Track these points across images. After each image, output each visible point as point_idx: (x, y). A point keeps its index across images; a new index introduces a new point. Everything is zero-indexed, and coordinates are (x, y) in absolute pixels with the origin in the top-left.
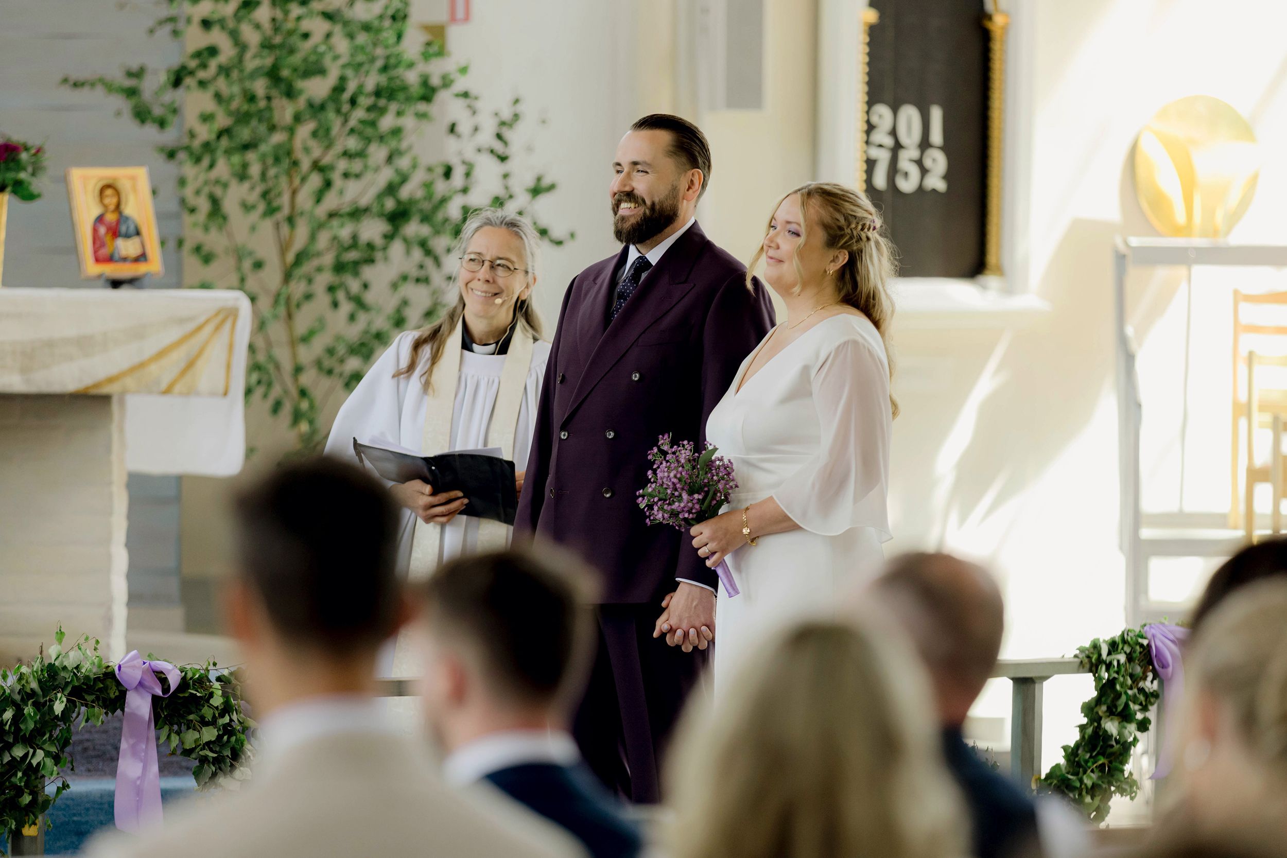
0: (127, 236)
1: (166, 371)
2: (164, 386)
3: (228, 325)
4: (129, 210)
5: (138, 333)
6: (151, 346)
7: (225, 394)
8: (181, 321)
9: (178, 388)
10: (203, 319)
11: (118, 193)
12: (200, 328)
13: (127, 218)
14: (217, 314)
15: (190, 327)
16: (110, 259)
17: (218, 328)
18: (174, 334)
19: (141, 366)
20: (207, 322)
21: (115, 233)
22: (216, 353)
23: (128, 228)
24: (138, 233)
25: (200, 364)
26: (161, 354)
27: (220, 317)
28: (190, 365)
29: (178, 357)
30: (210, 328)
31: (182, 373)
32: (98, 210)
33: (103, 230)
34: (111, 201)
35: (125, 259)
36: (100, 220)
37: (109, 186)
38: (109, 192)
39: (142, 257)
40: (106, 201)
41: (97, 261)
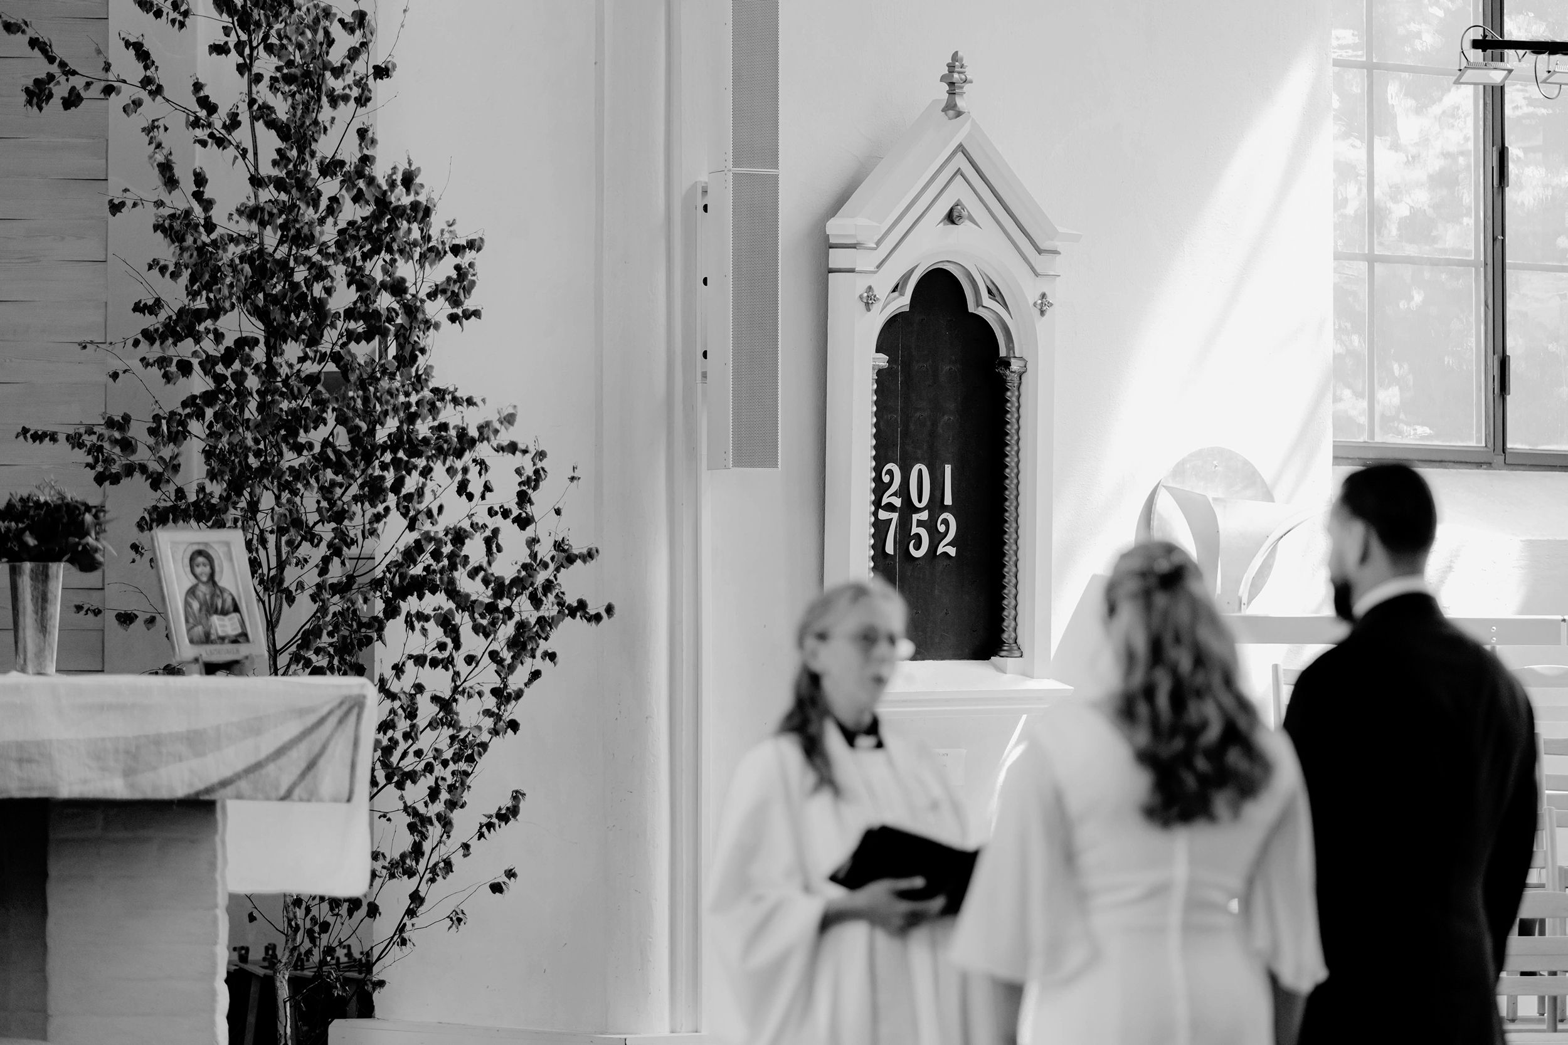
0: (224, 613)
1: (287, 772)
2: (282, 791)
3: (352, 718)
5: (254, 727)
6: (268, 744)
7: (349, 800)
8: (301, 712)
9: (297, 793)
10: (324, 711)
11: (209, 557)
12: (322, 721)
13: (222, 591)
14: (341, 704)
15: (311, 719)
16: (207, 639)
17: (341, 721)
18: (293, 729)
19: (258, 766)
20: (330, 713)
21: (211, 609)
22: (340, 750)
23: (224, 602)
24: (236, 609)
25: (322, 763)
26: (280, 752)
27: (345, 708)
28: (312, 765)
29: (298, 757)
30: (333, 721)
31: (303, 775)
32: (189, 581)
33: (196, 605)
34: (203, 570)
35: (222, 639)
36: (192, 592)
37: (200, 553)
38: (201, 559)
39: (242, 637)
40: (198, 570)
41: (192, 641)
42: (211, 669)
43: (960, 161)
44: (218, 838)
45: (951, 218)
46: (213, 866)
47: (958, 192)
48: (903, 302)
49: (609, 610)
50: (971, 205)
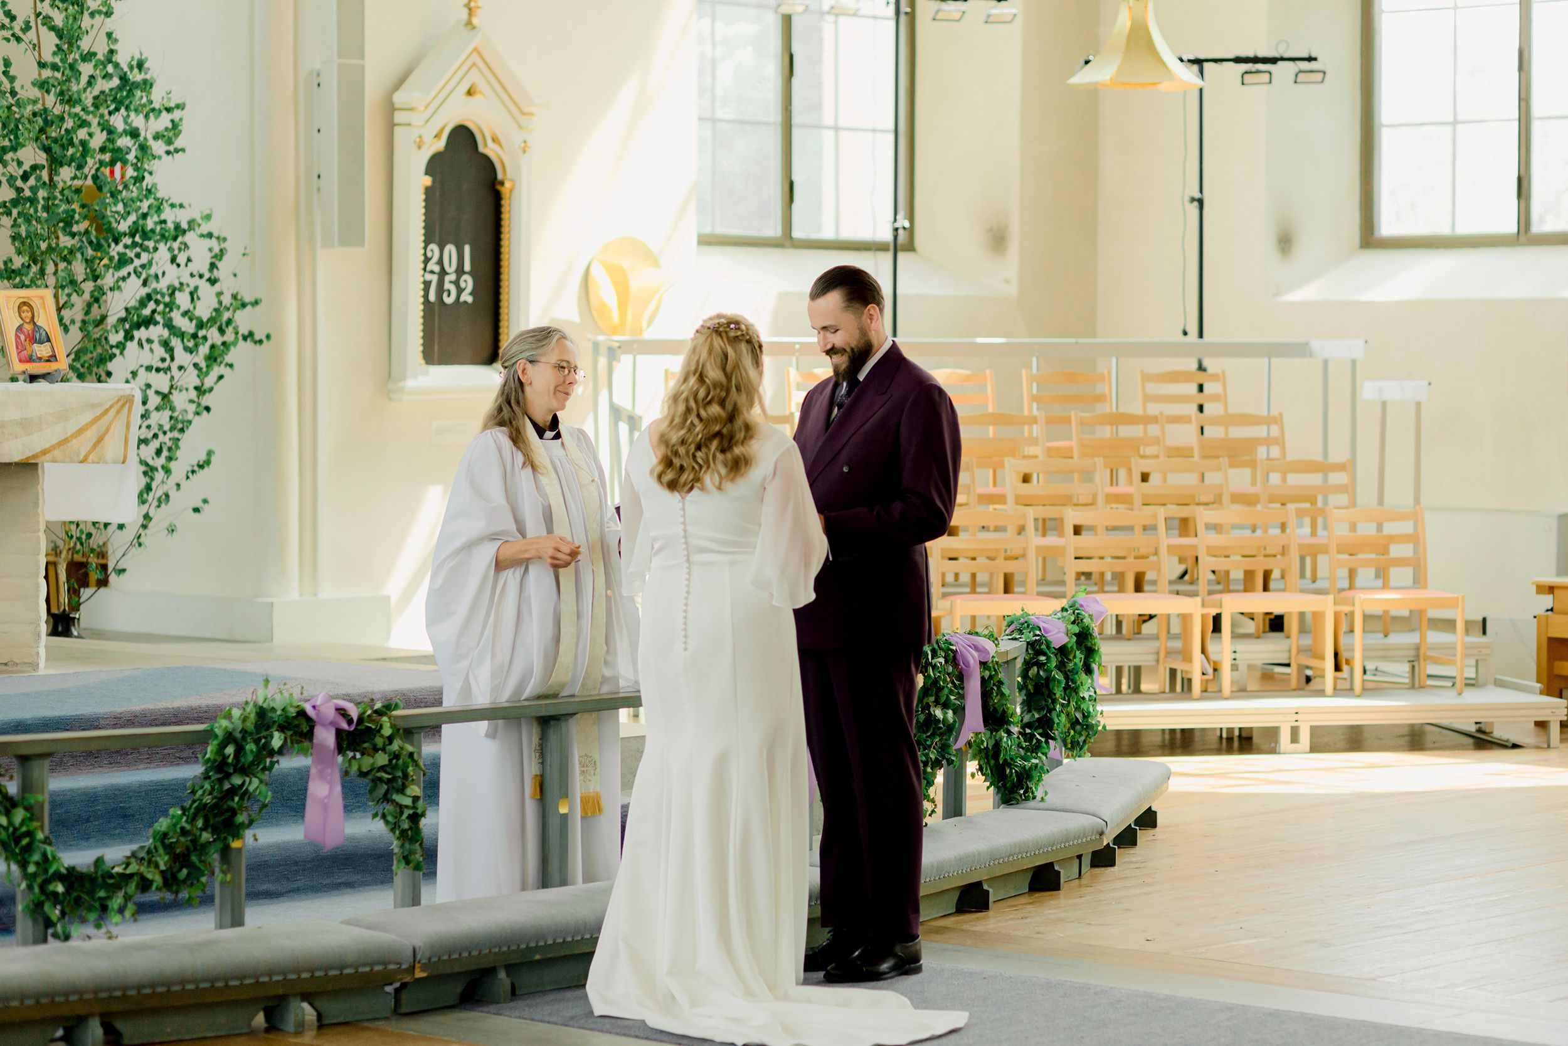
0: (41, 342)
1: (83, 444)
2: (81, 457)
3: (126, 409)
4: (41, 322)
5: (63, 416)
6: (72, 428)
7: (124, 462)
8: (93, 406)
9: (91, 457)
10: (107, 406)
11: (30, 306)
12: (106, 411)
13: (39, 328)
14: (119, 400)
15: (100, 411)
16: (30, 360)
17: (118, 412)
18: (88, 417)
19: (66, 441)
20: (111, 407)
21: (33, 340)
22: (118, 430)
23: (40, 335)
24: (49, 340)
25: (107, 438)
26: (80, 432)
27: (120, 403)
28: (100, 439)
29: (91, 434)
30: (113, 412)
31: (95, 446)
32: (18, 322)
33: (22, 337)
34: (27, 315)
35: (40, 359)
36: (20, 329)
37: (24, 303)
38: (25, 308)
39: (53, 358)
40: (23, 315)
41: (20, 361)
42: (33, 378)
43: (475, 58)
44: (39, 487)
45: (470, 93)
46: (36, 504)
47: (474, 77)
48: (440, 145)
49: (268, 337)
50: (482, 85)
